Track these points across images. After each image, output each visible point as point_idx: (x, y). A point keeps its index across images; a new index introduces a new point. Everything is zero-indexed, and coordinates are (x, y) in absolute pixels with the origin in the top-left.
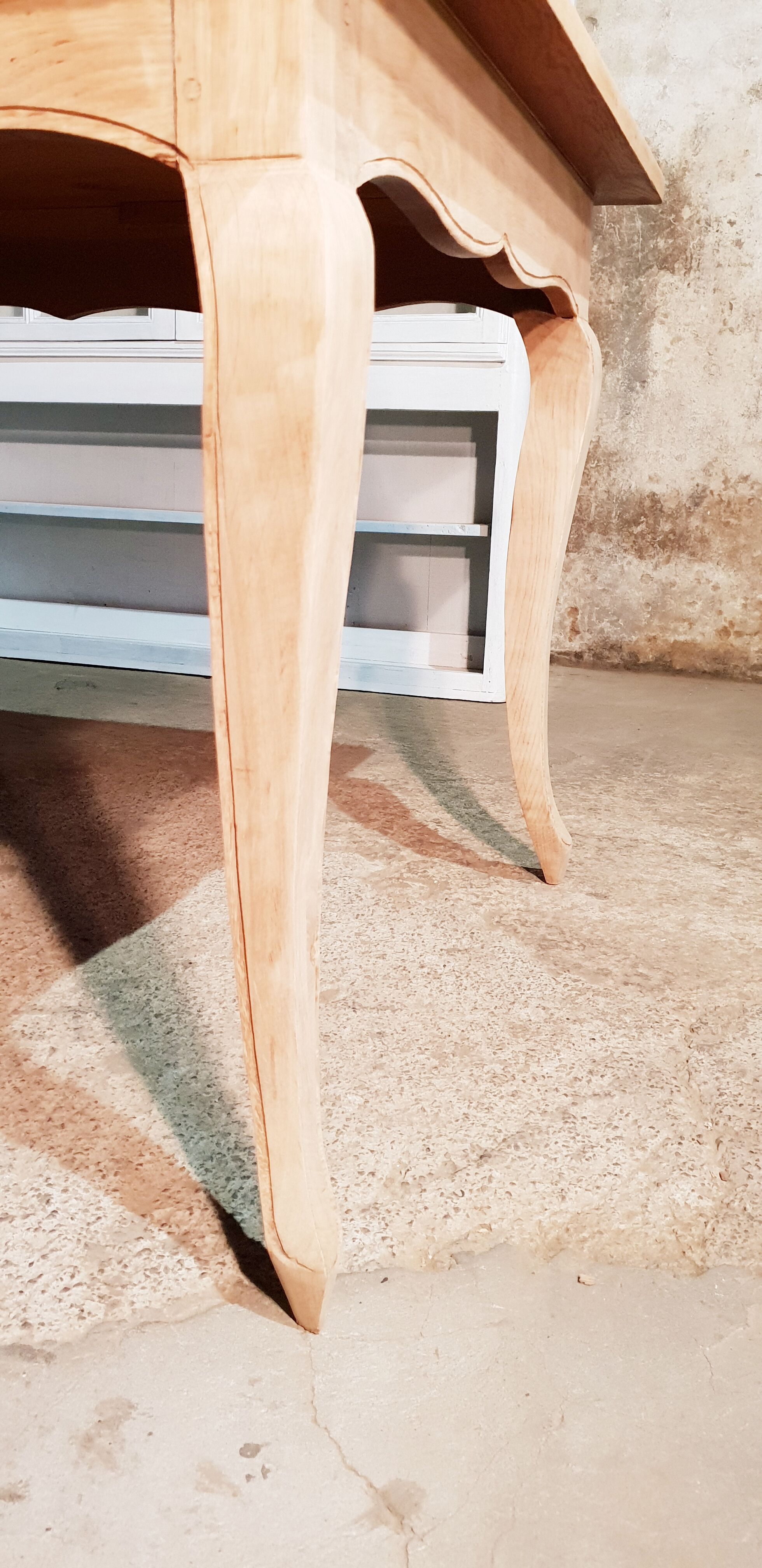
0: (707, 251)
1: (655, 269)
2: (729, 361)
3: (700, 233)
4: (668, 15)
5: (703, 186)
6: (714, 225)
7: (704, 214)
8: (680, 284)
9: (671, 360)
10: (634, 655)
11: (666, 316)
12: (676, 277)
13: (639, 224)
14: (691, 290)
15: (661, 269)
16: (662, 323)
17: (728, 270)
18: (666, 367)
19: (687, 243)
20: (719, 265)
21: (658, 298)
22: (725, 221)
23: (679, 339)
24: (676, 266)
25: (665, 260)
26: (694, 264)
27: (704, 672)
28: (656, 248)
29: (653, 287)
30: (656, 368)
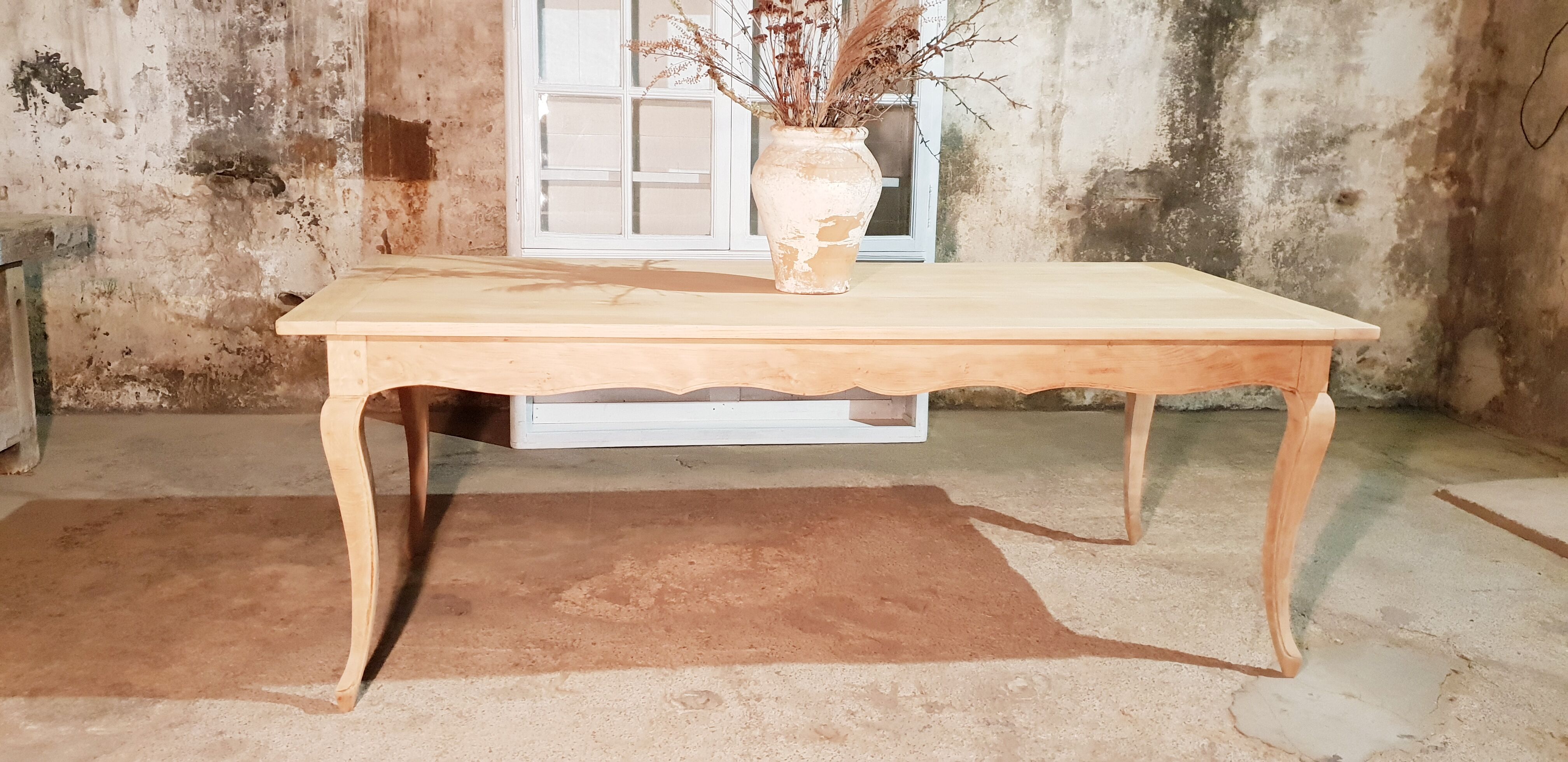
0: (988, 183)
1: (959, 192)
2: (1000, 240)
3: (984, 174)
4: (965, 62)
5: (985, 149)
6: (991, 169)
7: (985, 164)
8: (973, 200)
9: (969, 240)
10: (952, 401)
11: (965, 216)
12: (971, 196)
13: (950, 167)
14: (979, 203)
15: (962, 191)
16: (964, 220)
17: (998, 193)
18: (966, 244)
19: (977, 178)
20: (994, 190)
21: (961, 207)
22: (997, 167)
23: (973, 228)
24: (971, 190)
25: (965, 187)
26: (981, 189)
27: (992, 407)
28: (960, 180)
29: (959, 200)
30: (960, 244)
